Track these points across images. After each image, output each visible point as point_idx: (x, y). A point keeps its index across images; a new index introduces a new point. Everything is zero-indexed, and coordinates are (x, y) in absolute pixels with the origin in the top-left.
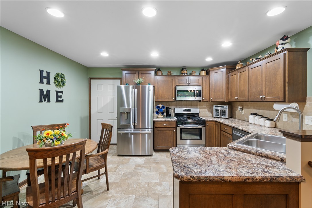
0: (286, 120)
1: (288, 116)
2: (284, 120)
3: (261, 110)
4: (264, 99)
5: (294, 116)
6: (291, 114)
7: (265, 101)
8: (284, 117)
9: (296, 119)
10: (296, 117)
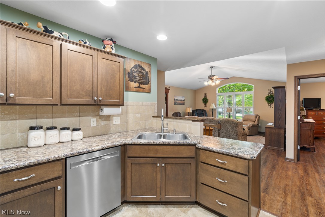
0: (95, 125)
1: (97, 121)
2: (92, 125)
3: (46, 118)
4: (98, 102)
5: (103, 119)
6: (100, 118)
7: (100, 104)
8: (92, 123)
9: (105, 121)
10: (105, 120)
